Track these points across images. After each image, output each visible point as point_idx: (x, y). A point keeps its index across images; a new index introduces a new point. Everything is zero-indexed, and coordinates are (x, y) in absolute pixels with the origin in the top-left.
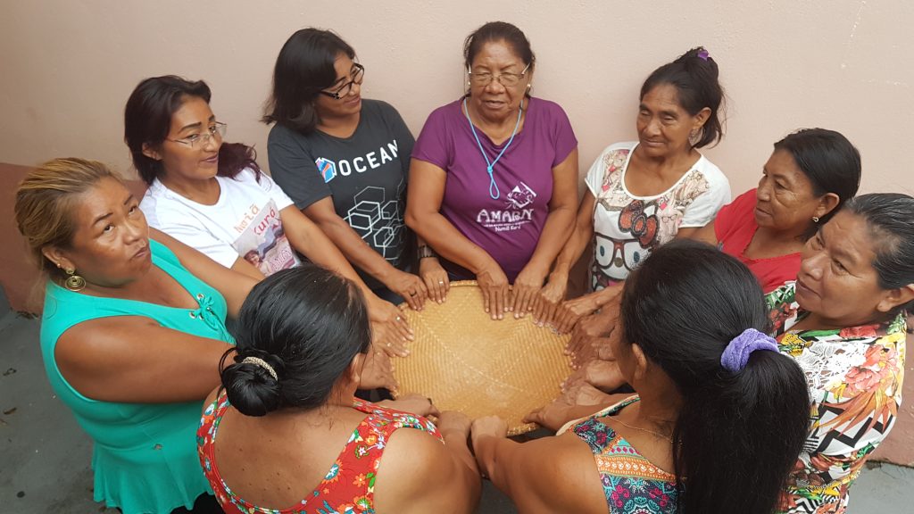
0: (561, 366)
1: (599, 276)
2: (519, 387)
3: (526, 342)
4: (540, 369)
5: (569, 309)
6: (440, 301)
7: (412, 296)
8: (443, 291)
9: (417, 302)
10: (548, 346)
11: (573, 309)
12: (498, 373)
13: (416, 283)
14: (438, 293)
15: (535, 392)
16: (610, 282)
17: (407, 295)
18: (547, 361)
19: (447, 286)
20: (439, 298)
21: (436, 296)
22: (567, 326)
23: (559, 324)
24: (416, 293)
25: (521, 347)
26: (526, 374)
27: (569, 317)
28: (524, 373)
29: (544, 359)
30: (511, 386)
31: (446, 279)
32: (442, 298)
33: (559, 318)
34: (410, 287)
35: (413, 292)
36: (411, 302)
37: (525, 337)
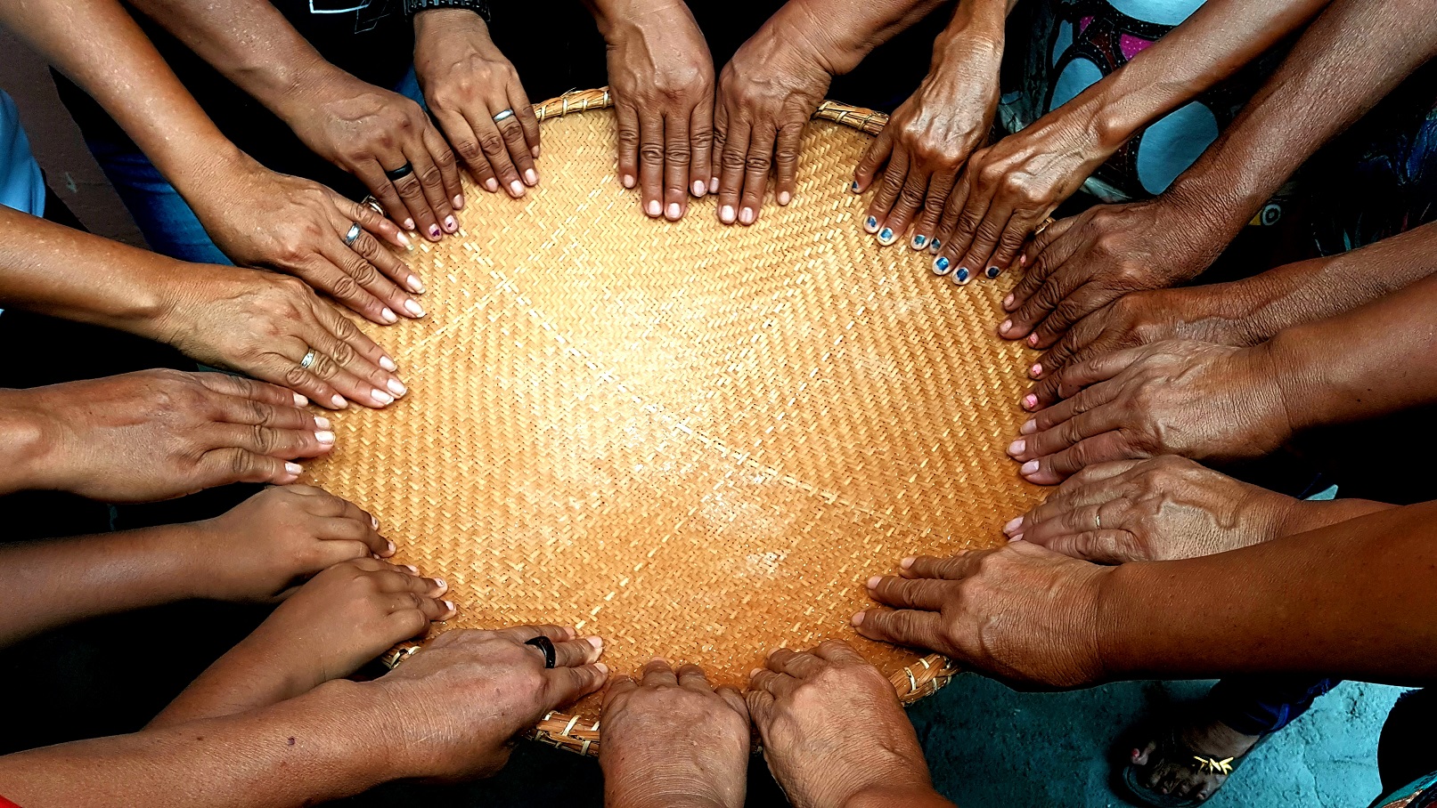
0: (973, 393)
1: (1087, 22)
2: (822, 484)
3: (843, 304)
4: (894, 408)
5: (1003, 178)
6: (517, 186)
7: (393, 175)
8: (519, 145)
9: (417, 202)
10: (922, 320)
11: (1017, 180)
12: (744, 425)
13: (407, 126)
14: (502, 159)
15: (879, 506)
16: (1126, 42)
17: (372, 173)
18: (918, 373)
19: (529, 125)
20: (512, 175)
21: (496, 172)
22: (998, 245)
23: (960, 242)
24: (409, 167)
25: (825, 324)
26: (844, 429)
27: (1003, 213)
28: (835, 422)
29: (909, 367)
30: (793, 480)
31: (519, 96)
32: (521, 176)
33: (963, 217)
34: (387, 142)
35: (396, 162)
36: (393, 200)
37: (837, 284)
